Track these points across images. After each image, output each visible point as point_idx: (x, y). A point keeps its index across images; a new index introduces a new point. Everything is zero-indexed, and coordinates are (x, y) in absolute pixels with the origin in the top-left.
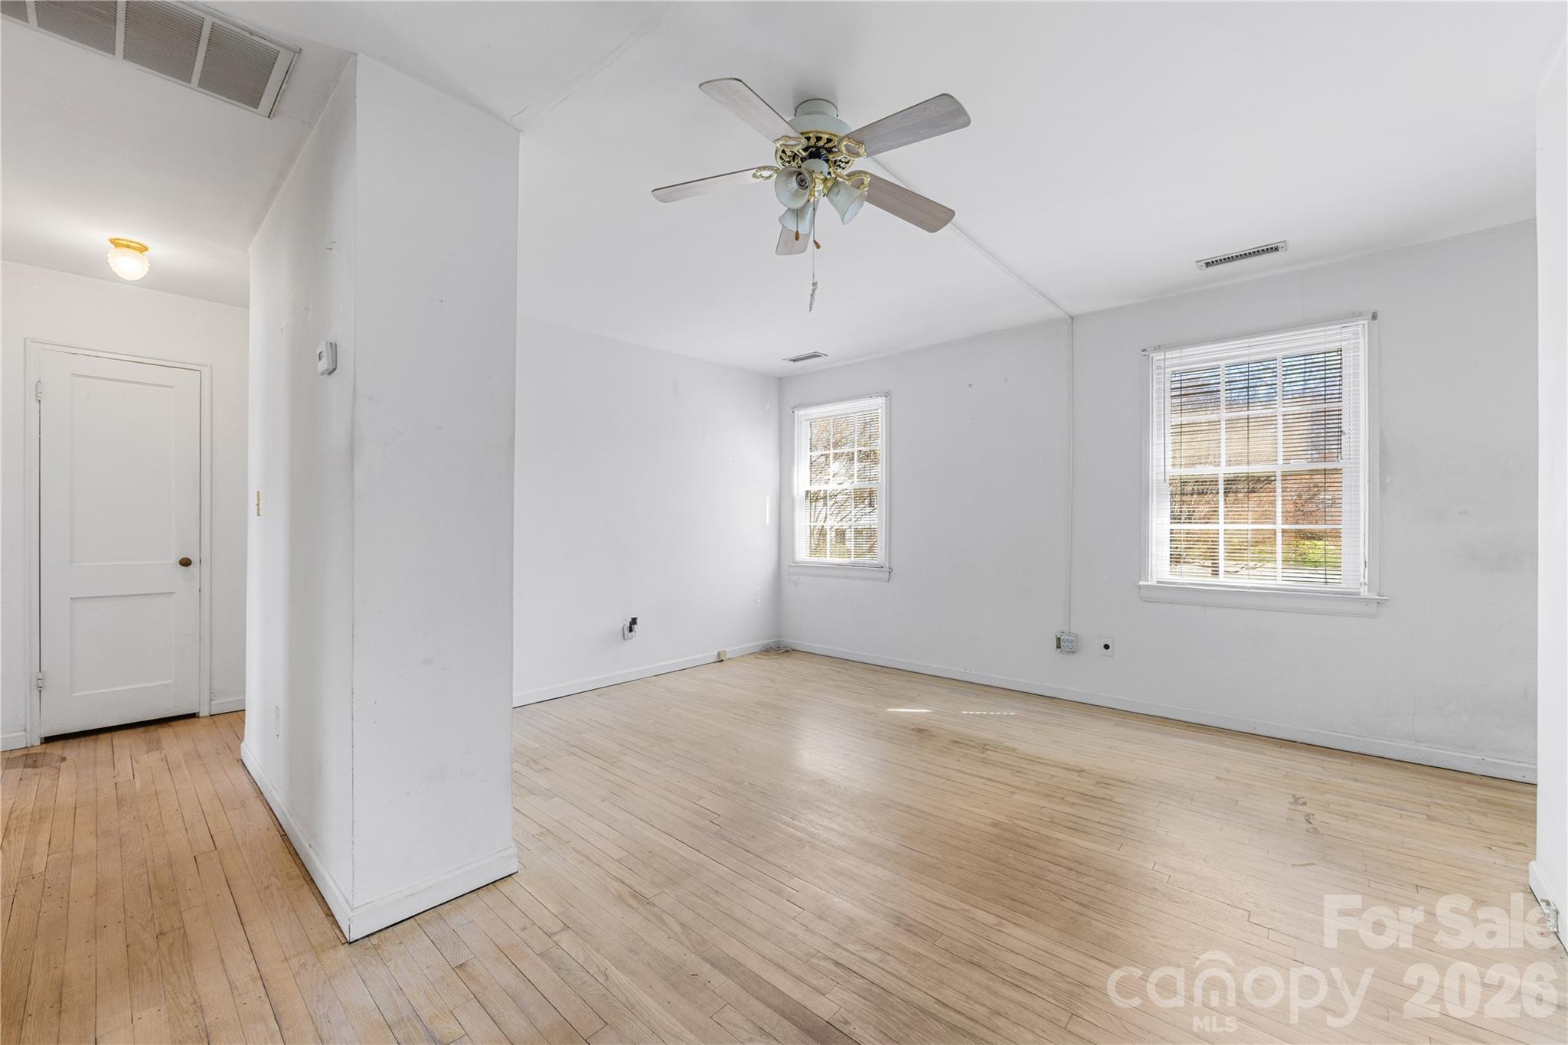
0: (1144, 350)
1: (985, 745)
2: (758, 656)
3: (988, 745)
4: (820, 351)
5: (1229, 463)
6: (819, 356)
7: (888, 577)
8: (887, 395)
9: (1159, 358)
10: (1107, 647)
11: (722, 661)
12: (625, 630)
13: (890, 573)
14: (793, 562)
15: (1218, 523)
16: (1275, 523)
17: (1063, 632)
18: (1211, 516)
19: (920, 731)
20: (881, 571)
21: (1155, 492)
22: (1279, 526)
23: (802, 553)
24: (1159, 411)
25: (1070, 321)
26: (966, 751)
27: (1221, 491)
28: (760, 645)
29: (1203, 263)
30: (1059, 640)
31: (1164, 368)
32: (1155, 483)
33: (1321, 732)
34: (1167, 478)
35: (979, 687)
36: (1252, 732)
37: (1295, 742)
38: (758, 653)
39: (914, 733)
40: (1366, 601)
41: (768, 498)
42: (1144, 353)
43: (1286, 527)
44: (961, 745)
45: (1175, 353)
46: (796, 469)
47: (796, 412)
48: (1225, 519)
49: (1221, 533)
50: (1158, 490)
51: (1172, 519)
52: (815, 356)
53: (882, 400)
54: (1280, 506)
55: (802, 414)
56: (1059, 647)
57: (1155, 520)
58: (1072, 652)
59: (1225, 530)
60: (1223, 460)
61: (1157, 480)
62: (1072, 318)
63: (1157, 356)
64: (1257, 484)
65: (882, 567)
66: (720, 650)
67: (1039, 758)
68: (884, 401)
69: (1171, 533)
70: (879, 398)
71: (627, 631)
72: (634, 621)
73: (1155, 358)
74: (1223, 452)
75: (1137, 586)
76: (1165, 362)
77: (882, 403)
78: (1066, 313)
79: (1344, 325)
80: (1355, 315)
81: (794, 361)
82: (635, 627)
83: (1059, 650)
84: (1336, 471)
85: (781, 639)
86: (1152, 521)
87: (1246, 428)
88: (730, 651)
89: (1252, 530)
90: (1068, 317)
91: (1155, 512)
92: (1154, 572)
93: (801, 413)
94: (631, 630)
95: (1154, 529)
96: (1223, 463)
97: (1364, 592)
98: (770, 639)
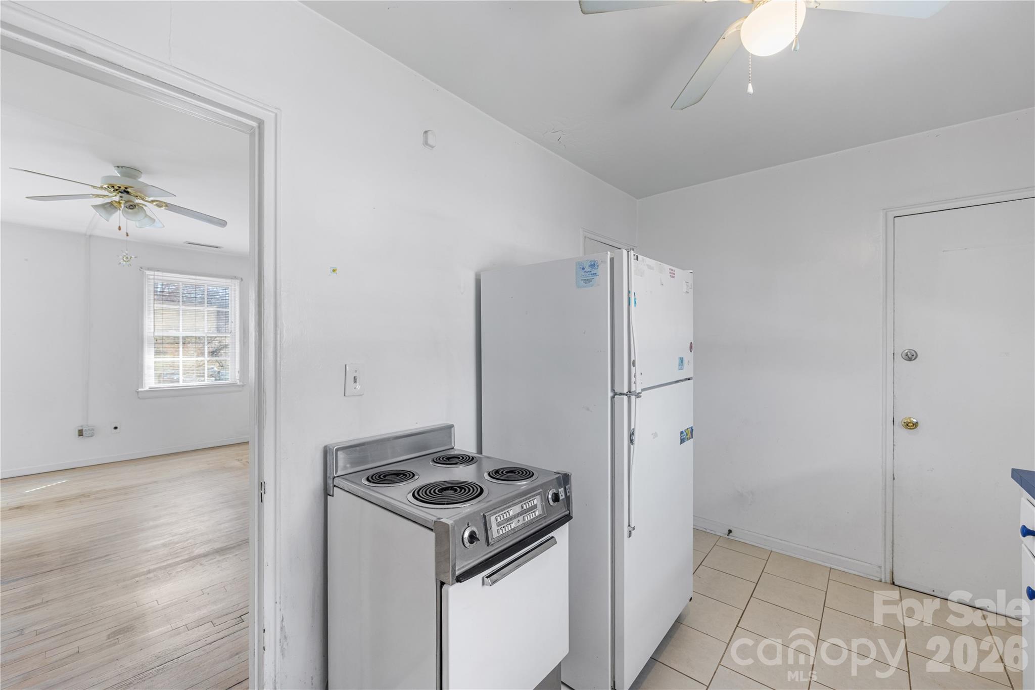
0: (141, 268)
9: (150, 274)
10: (116, 428)
15: (179, 357)
16: (204, 357)
17: (83, 426)
18: (176, 354)
21: (146, 342)
22: (206, 359)
24: (148, 301)
25: (88, 237)
27: (181, 343)
29: (187, 242)
30: (81, 431)
32: (147, 339)
34: (154, 335)
40: (239, 386)
42: (141, 270)
45: (160, 273)
48: (183, 355)
49: (181, 362)
50: (148, 341)
51: (154, 355)
57: (146, 356)
59: (183, 361)
60: (182, 328)
61: (148, 336)
62: (90, 236)
63: (148, 273)
64: (198, 340)
69: (155, 363)
73: (146, 274)
74: (181, 325)
75: (136, 391)
79: (231, 280)
80: (235, 278)
83: (81, 436)
87: (192, 315)
89: (195, 360)
90: (87, 235)
91: (146, 351)
92: (146, 383)
95: (146, 361)
96: (181, 330)
97: (239, 383)
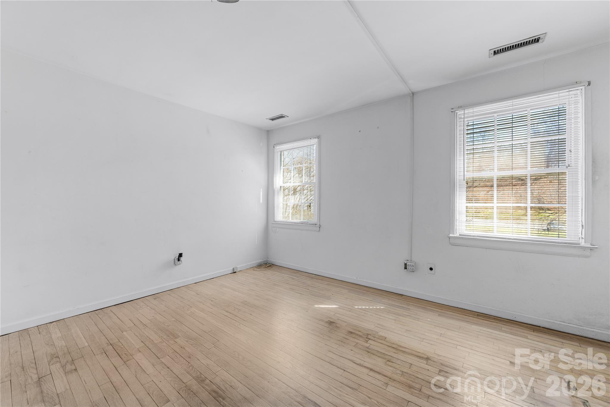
1: (368, 334)
2: (255, 269)
3: (370, 335)
4: (285, 114)
5: (500, 169)
6: (284, 117)
7: (319, 230)
8: (318, 137)
9: (460, 113)
10: (431, 269)
11: (235, 272)
12: (176, 259)
13: (320, 227)
14: (274, 222)
15: (493, 203)
16: (526, 203)
17: (408, 260)
18: (490, 199)
19: (331, 323)
20: (315, 226)
22: (529, 205)
23: (279, 217)
24: (460, 141)
25: (412, 95)
26: (357, 341)
27: (495, 185)
28: (257, 262)
29: (492, 52)
30: (406, 264)
31: (464, 118)
32: (458, 182)
33: (555, 322)
34: (465, 178)
35: (365, 288)
36: (513, 319)
37: (539, 327)
38: (256, 267)
39: (327, 325)
40: (583, 248)
41: (261, 190)
42: (452, 110)
43: (533, 205)
44: (354, 336)
46: (275, 175)
47: (275, 147)
48: (497, 201)
49: (495, 208)
50: (459, 185)
51: (467, 201)
52: (282, 117)
53: (316, 140)
54: (530, 193)
55: (279, 148)
56: (406, 268)
57: (458, 201)
58: (413, 271)
59: (497, 207)
60: (496, 168)
61: (459, 179)
62: (413, 94)
63: (460, 112)
65: (316, 225)
66: (234, 267)
67: (400, 346)
68: (317, 141)
69: (467, 209)
70: (315, 139)
71: (176, 261)
72: (180, 255)
73: (458, 113)
74: (496, 164)
75: (447, 237)
76: (464, 115)
77: (316, 142)
78: (410, 90)
79: (570, 90)
80: (578, 83)
81: (272, 120)
82: (182, 259)
83: (406, 270)
84: (564, 173)
85: (268, 259)
86: (456, 202)
87: (511, 150)
88: (239, 267)
89: (513, 207)
90: (411, 93)
91: (458, 196)
92: (457, 229)
93: (277, 148)
94: (179, 260)
95: (457, 205)
96: (496, 170)
97: (582, 243)
98: (262, 259)
